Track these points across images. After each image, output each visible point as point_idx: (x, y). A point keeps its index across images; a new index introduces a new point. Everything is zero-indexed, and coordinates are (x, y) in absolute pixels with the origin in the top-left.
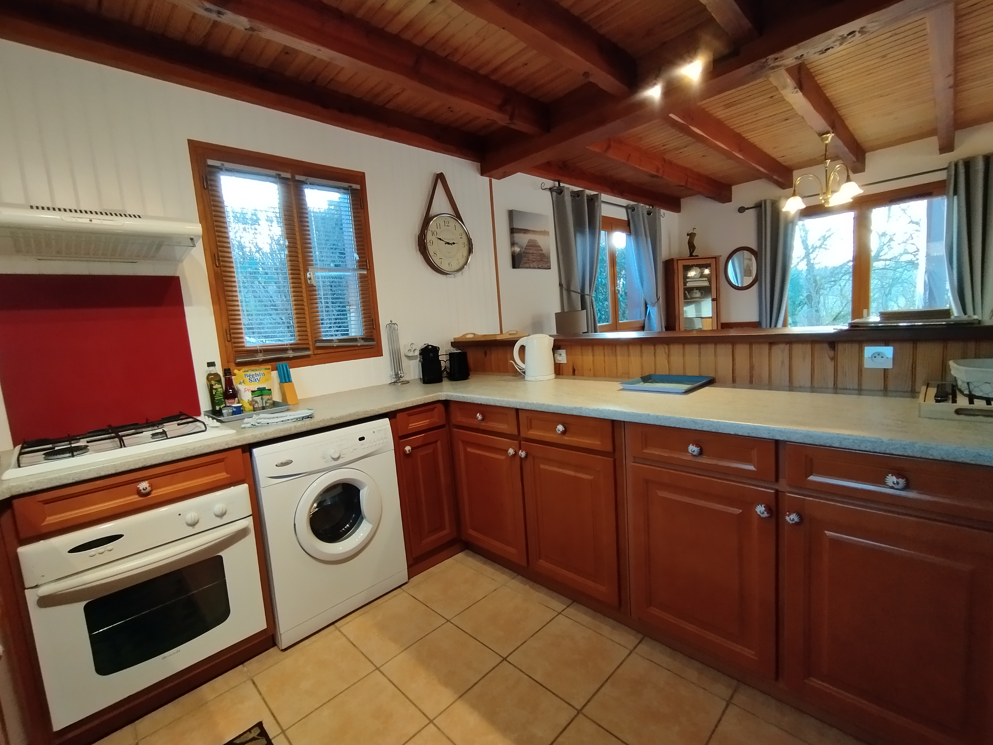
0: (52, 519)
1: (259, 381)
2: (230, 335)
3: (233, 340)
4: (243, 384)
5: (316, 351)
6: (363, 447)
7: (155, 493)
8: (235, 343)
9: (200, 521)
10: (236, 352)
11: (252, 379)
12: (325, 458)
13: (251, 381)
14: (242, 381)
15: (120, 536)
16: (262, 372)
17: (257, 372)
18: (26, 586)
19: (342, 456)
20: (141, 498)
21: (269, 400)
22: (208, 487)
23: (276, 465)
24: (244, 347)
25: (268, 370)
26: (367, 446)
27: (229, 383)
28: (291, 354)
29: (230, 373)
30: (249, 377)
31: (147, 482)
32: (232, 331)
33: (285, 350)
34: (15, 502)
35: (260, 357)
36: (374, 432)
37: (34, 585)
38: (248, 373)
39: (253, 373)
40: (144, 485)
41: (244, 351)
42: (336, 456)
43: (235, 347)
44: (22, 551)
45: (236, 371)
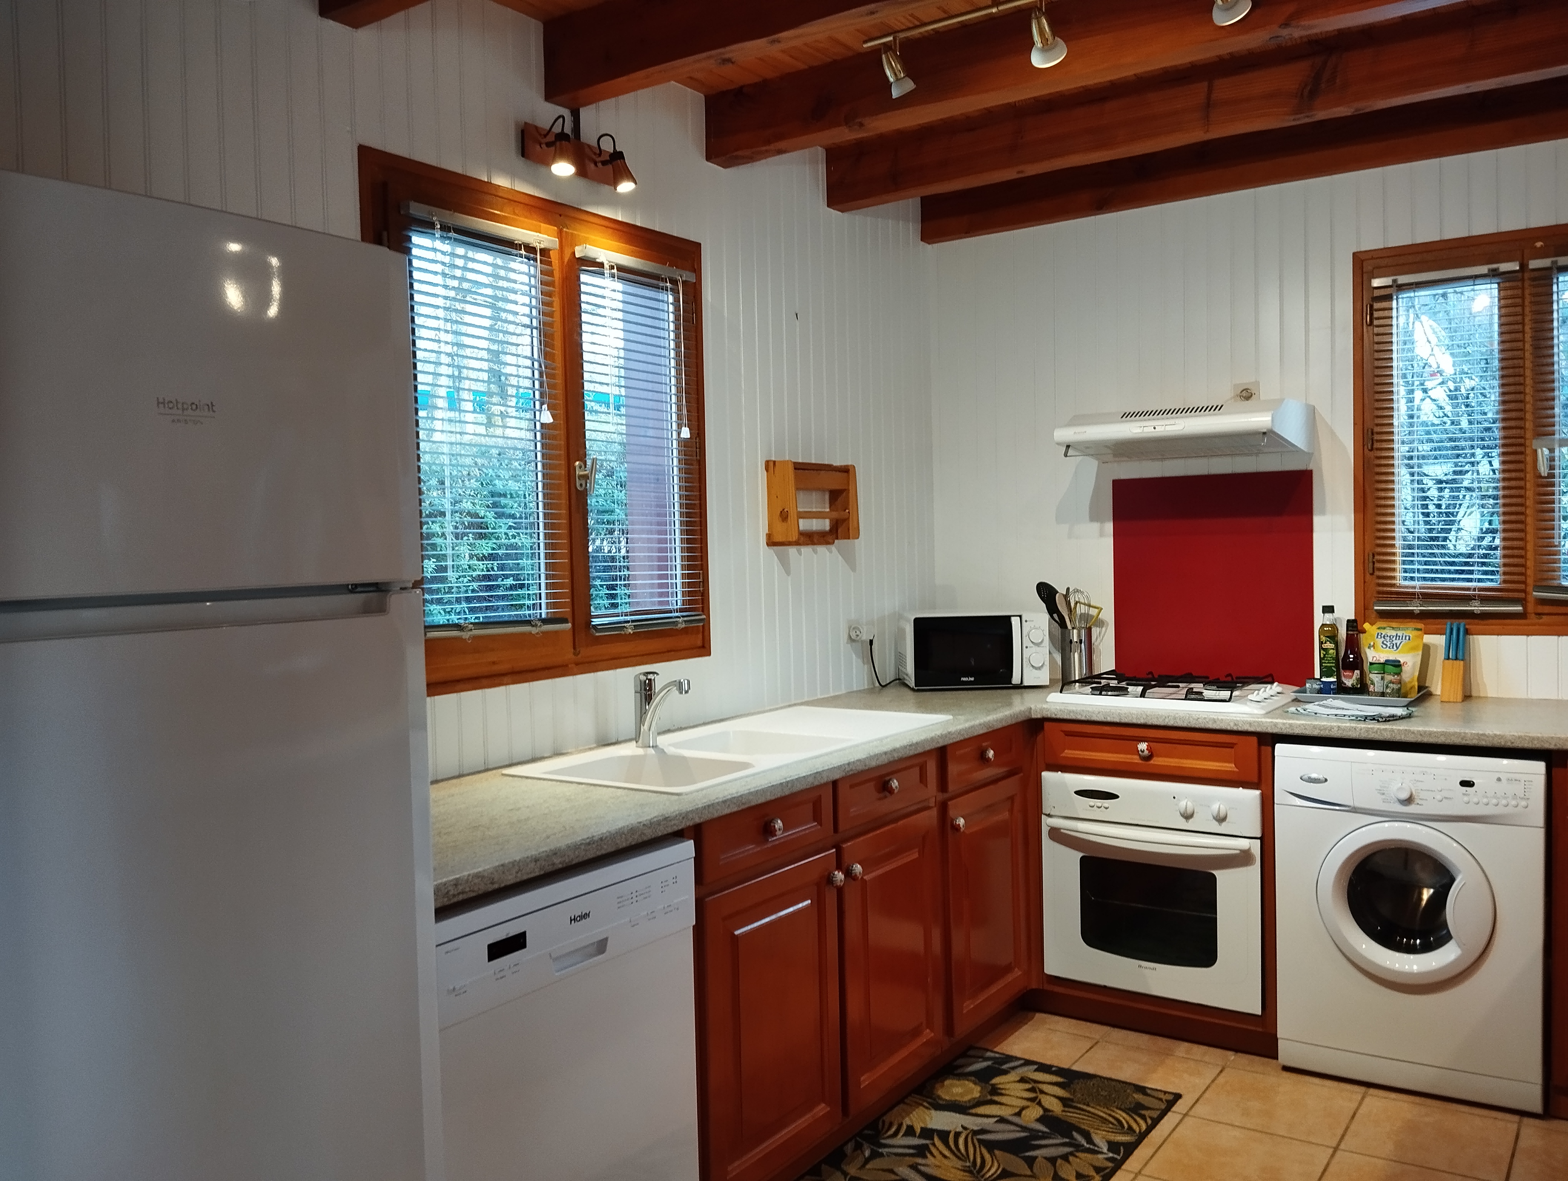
0: (1069, 753)
1: (1397, 648)
2: (1374, 563)
3: (1377, 573)
4: (1372, 648)
5: (1539, 607)
6: (1466, 799)
7: (1157, 761)
8: (1379, 577)
9: (1195, 816)
10: (1379, 592)
11: (1388, 644)
12: (1383, 794)
13: (1384, 646)
14: (1372, 644)
15: (1115, 797)
16: (1407, 633)
17: (1400, 633)
18: (1044, 811)
19: (1417, 801)
20: (1140, 762)
21: (1391, 682)
22: (1210, 775)
23: (1301, 778)
24: (1393, 585)
25: (1420, 632)
26: (1476, 800)
27: (1353, 643)
28: (1476, 607)
29: (1357, 627)
30: (1383, 639)
31: (1146, 743)
32: (1377, 557)
33: (1467, 599)
34: (1047, 725)
35: (1416, 608)
36: (1499, 779)
37: (1048, 813)
38: (1384, 632)
39: (1394, 633)
40: (1143, 746)
41: (1392, 593)
42: (1404, 795)
43: (1379, 585)
44: (1046, 775)
45: (1367, 626)
